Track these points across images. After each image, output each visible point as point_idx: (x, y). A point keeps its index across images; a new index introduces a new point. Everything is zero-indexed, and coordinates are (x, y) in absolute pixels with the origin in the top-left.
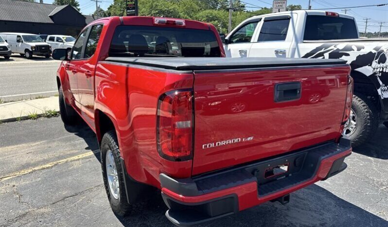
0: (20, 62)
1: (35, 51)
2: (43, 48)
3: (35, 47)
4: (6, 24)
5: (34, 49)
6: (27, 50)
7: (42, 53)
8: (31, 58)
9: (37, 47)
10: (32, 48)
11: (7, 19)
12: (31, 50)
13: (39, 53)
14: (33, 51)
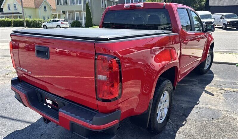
0: (218, 31)
1: (229, 24)
2: (235, 23)
3: (229, 22)
4: (225, 8)
5: (228, 23)
6: (224, 24)
7: (233, 26)
8: (226, 29)
9: (231, 22)
10: (227, 22)
11: (226, 5)
12: (226, 24)
13: (232, 26)
14: (227, 24)
